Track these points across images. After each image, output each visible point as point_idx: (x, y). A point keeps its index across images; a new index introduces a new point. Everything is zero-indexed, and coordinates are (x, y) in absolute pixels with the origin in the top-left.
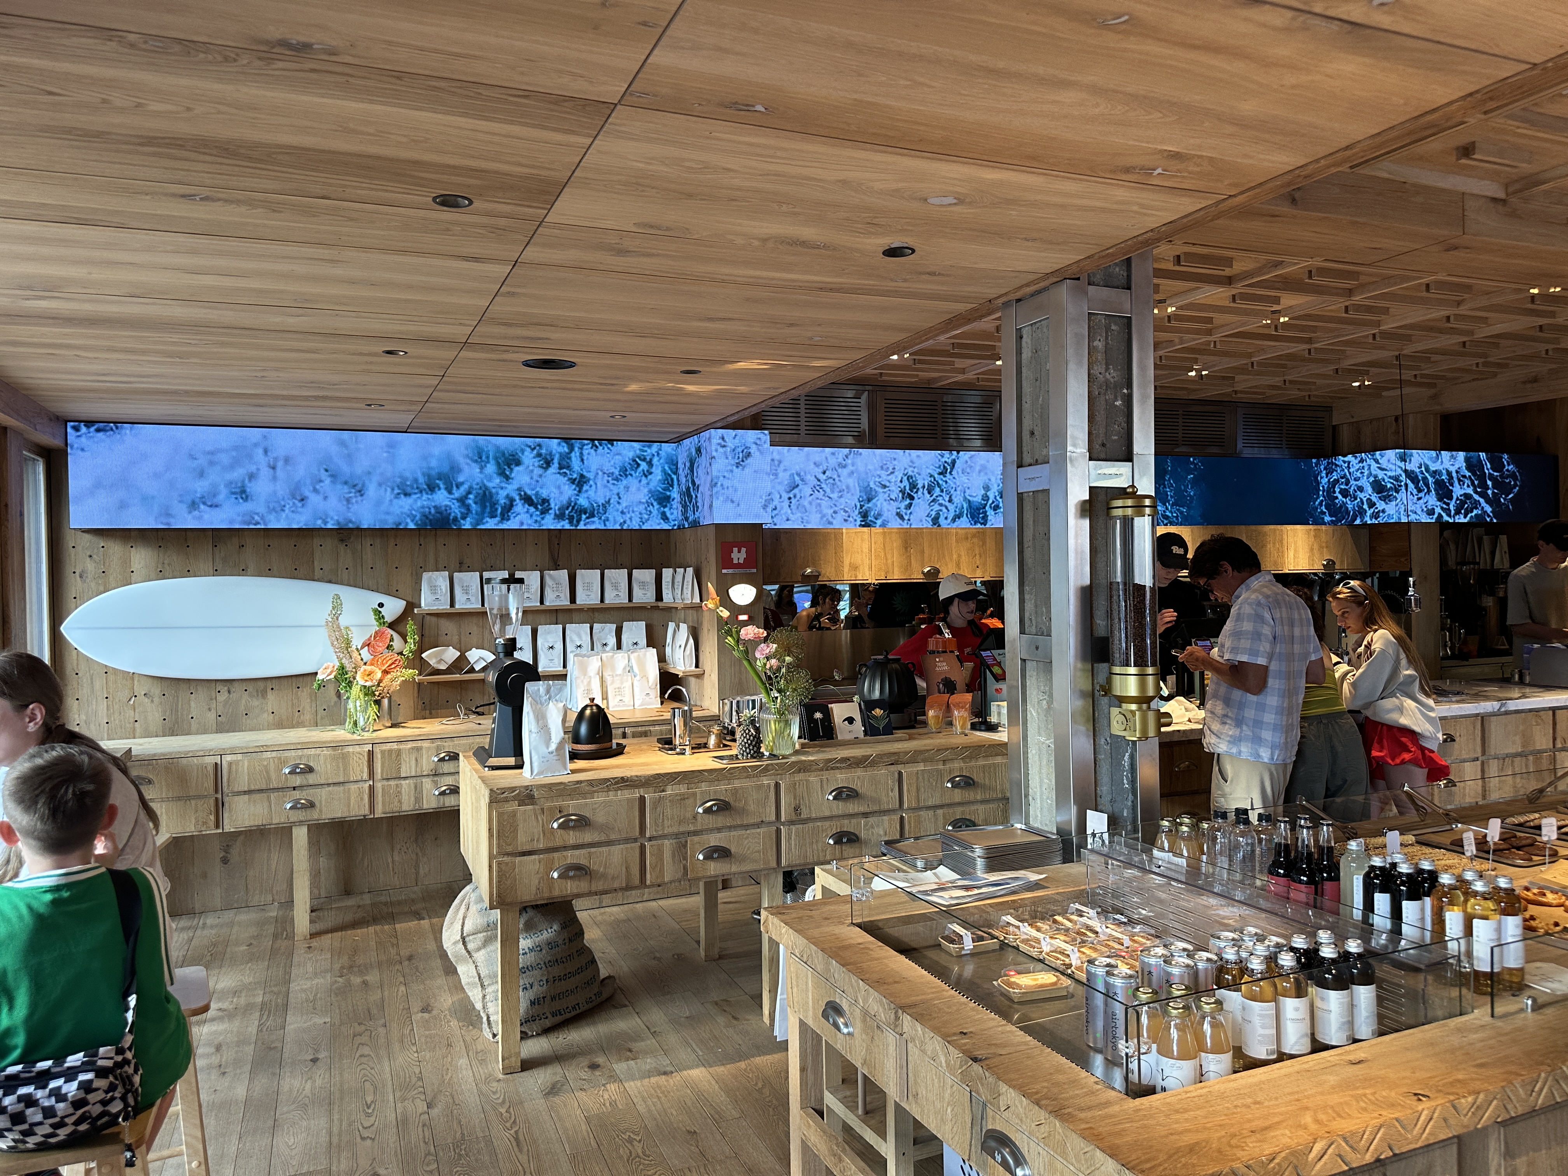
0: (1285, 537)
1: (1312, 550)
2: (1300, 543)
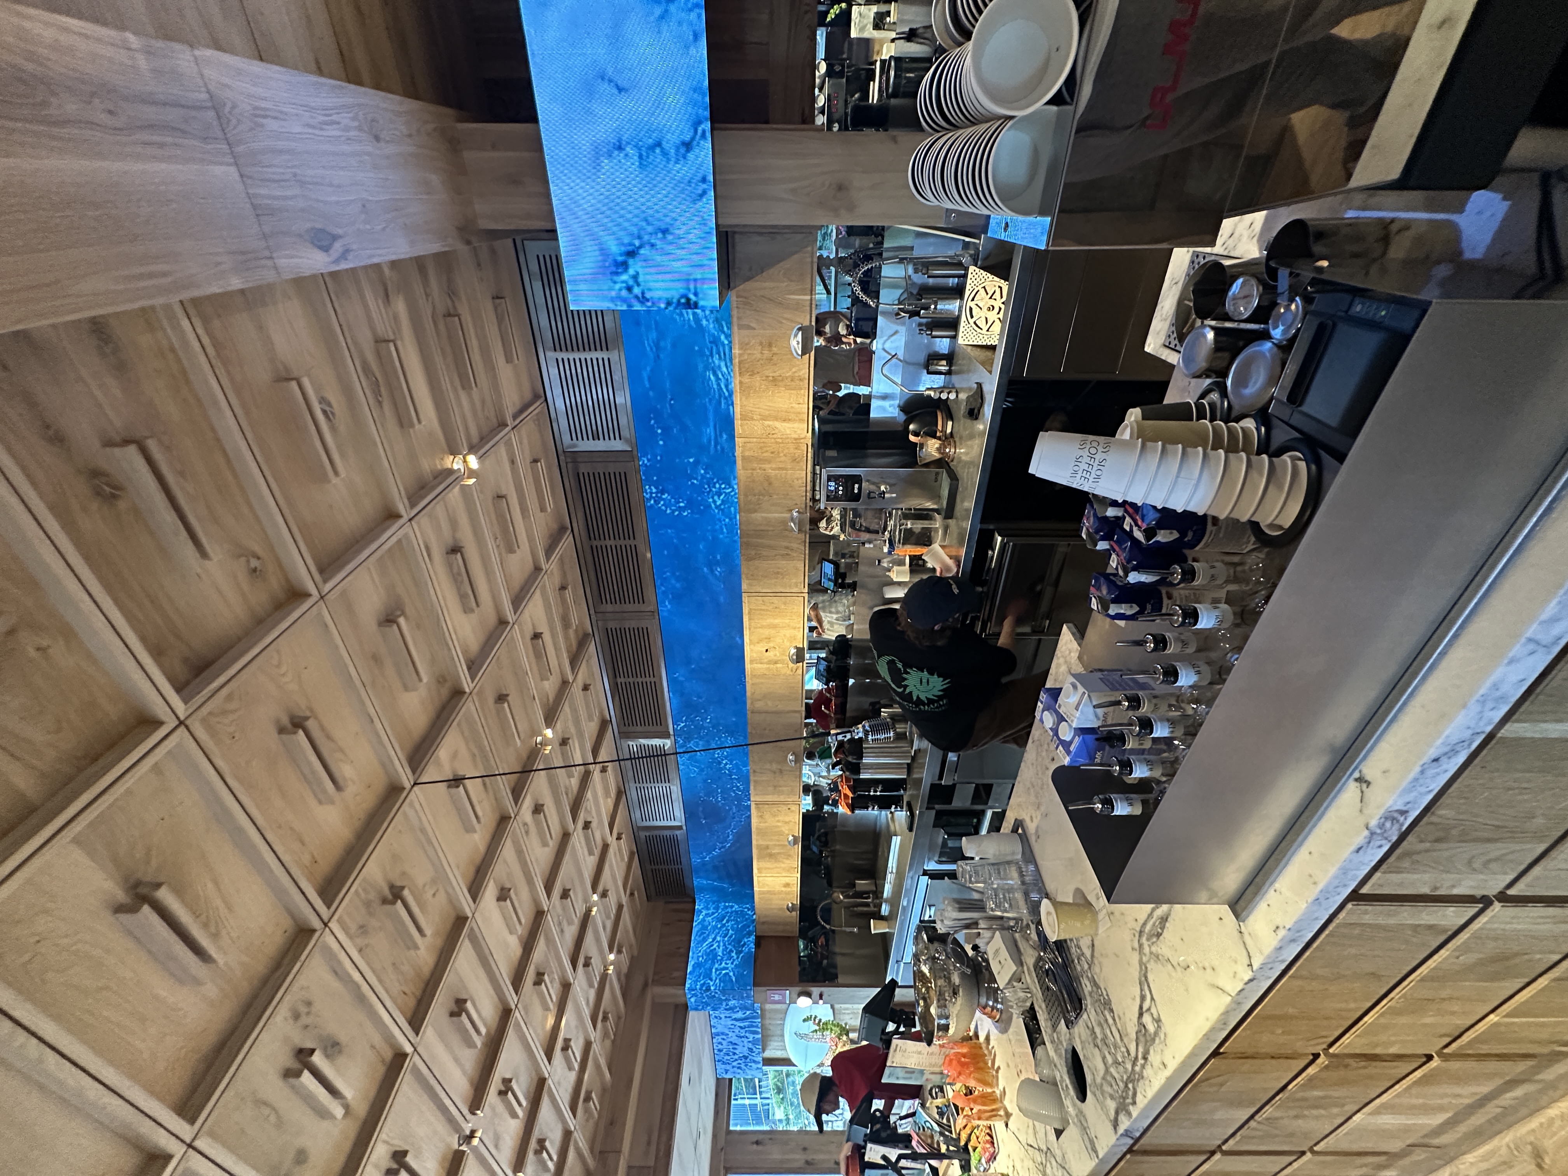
2: (763, 407)
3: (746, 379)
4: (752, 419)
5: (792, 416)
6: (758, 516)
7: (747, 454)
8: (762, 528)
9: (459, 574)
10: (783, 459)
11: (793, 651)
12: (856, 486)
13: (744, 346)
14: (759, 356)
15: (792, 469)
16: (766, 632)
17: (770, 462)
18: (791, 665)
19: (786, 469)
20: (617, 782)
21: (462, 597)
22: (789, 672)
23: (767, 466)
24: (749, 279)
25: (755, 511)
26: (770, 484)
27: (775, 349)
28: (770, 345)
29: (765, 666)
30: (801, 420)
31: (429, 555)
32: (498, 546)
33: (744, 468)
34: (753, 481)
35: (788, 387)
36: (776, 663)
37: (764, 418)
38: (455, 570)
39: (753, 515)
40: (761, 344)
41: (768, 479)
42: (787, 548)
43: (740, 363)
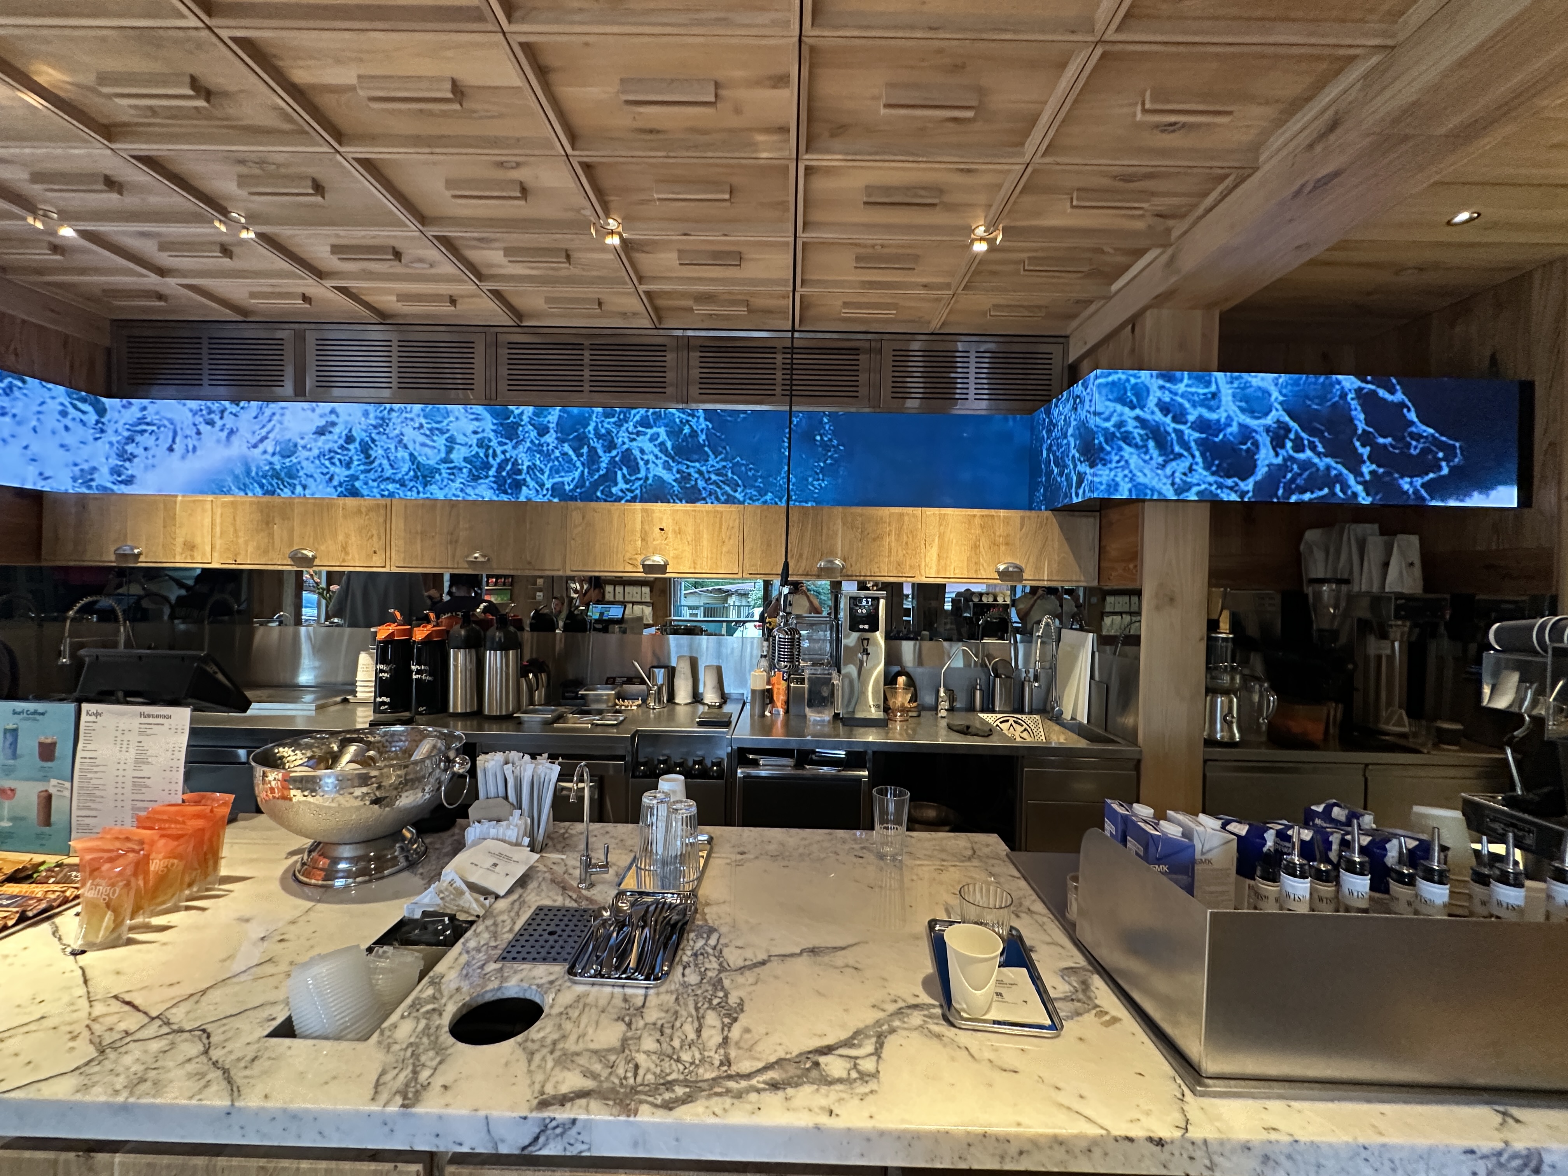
0: (920, 525)
1: (976, 547)
2: (951, 536)
3: (977, 521)
4: (940, 525)
5: (942, 562)
6: (838, 526)
7: (906, 518)
8: (825, 531)
9: (916, 196)
10: (901, 553)
11: (658, 560)
12: (867, 627)
13: (1007, 521)
14: (998, 534)
15: (890, 562)
16: (690, 530)
17: (897, 540)
18: (640, 558)
19: (889, 556)
20: (405, 316)
21: (887, 190)
22: (628, 555)
23: (893, 538)
24: (1061, 527)
25: (844, 524)
26: (874, 540)
27: (1003, 548)
28: (1007, 544)
29: (638, 526)
30: (938, 572)
31: (962, 170)
32: (873, 246)
33: (891, 515)
34: (877, 523)
35: (969, 559)
36: (643, 540)
37: (941, 536)
38: (923, 193)
39: (839, 521)
40: (1008, 535)
41: (879, 538)
42: (801, 555)
43: (992, 516)
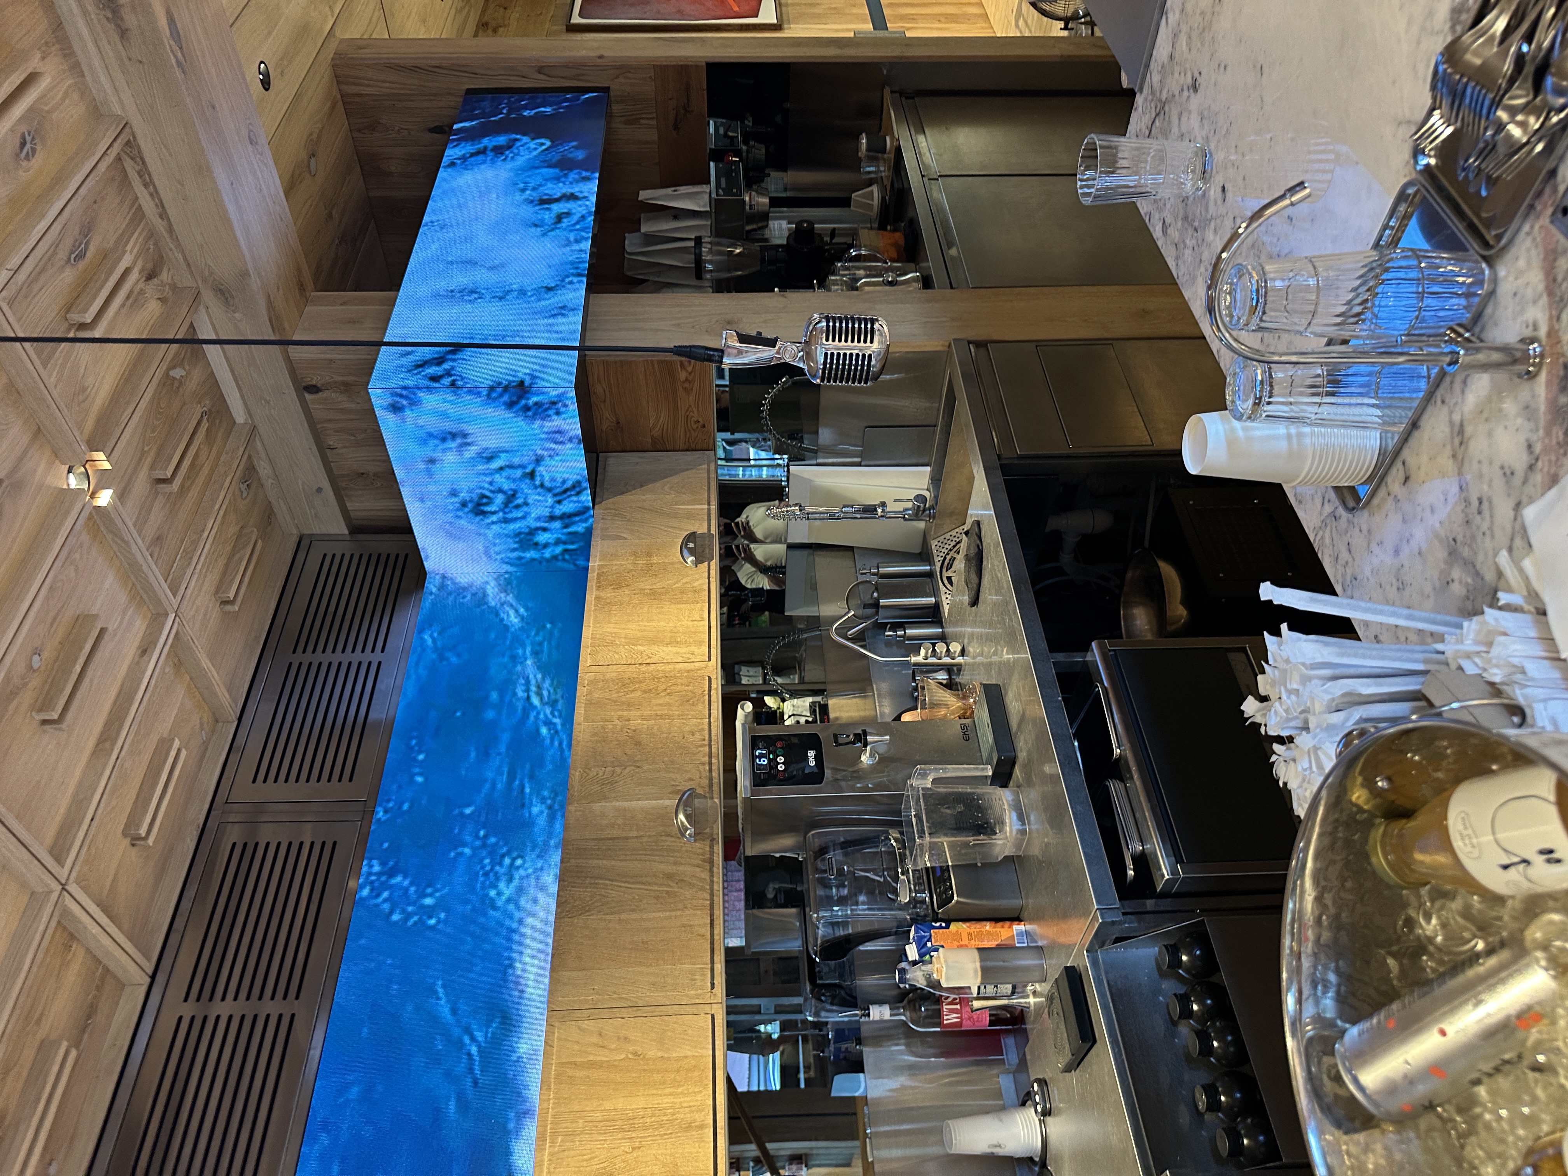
0: (612, 673)
1: (654, 595)
2: (633, 628)
6: (607, 808)
10: (665, 700)
12: (811, 754)
14: (630, 567)
15: (683, 715)
17: (639, 707)
19: (670, 717)
23: (634, 713)
25: (603, 798)
26: (638, 743)
27: (655, 559)
28: (649, 554)
34: (606, 743)
35: (675, 602)
37: (634, 642)
39: (597, 807)
40: (634, 554)
41: (634, 736)
42: (670, 876)
